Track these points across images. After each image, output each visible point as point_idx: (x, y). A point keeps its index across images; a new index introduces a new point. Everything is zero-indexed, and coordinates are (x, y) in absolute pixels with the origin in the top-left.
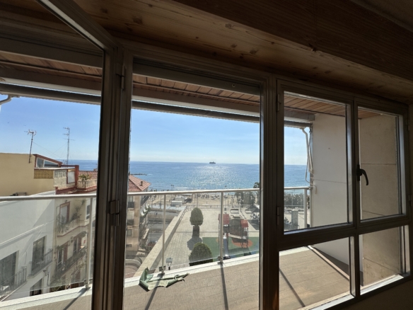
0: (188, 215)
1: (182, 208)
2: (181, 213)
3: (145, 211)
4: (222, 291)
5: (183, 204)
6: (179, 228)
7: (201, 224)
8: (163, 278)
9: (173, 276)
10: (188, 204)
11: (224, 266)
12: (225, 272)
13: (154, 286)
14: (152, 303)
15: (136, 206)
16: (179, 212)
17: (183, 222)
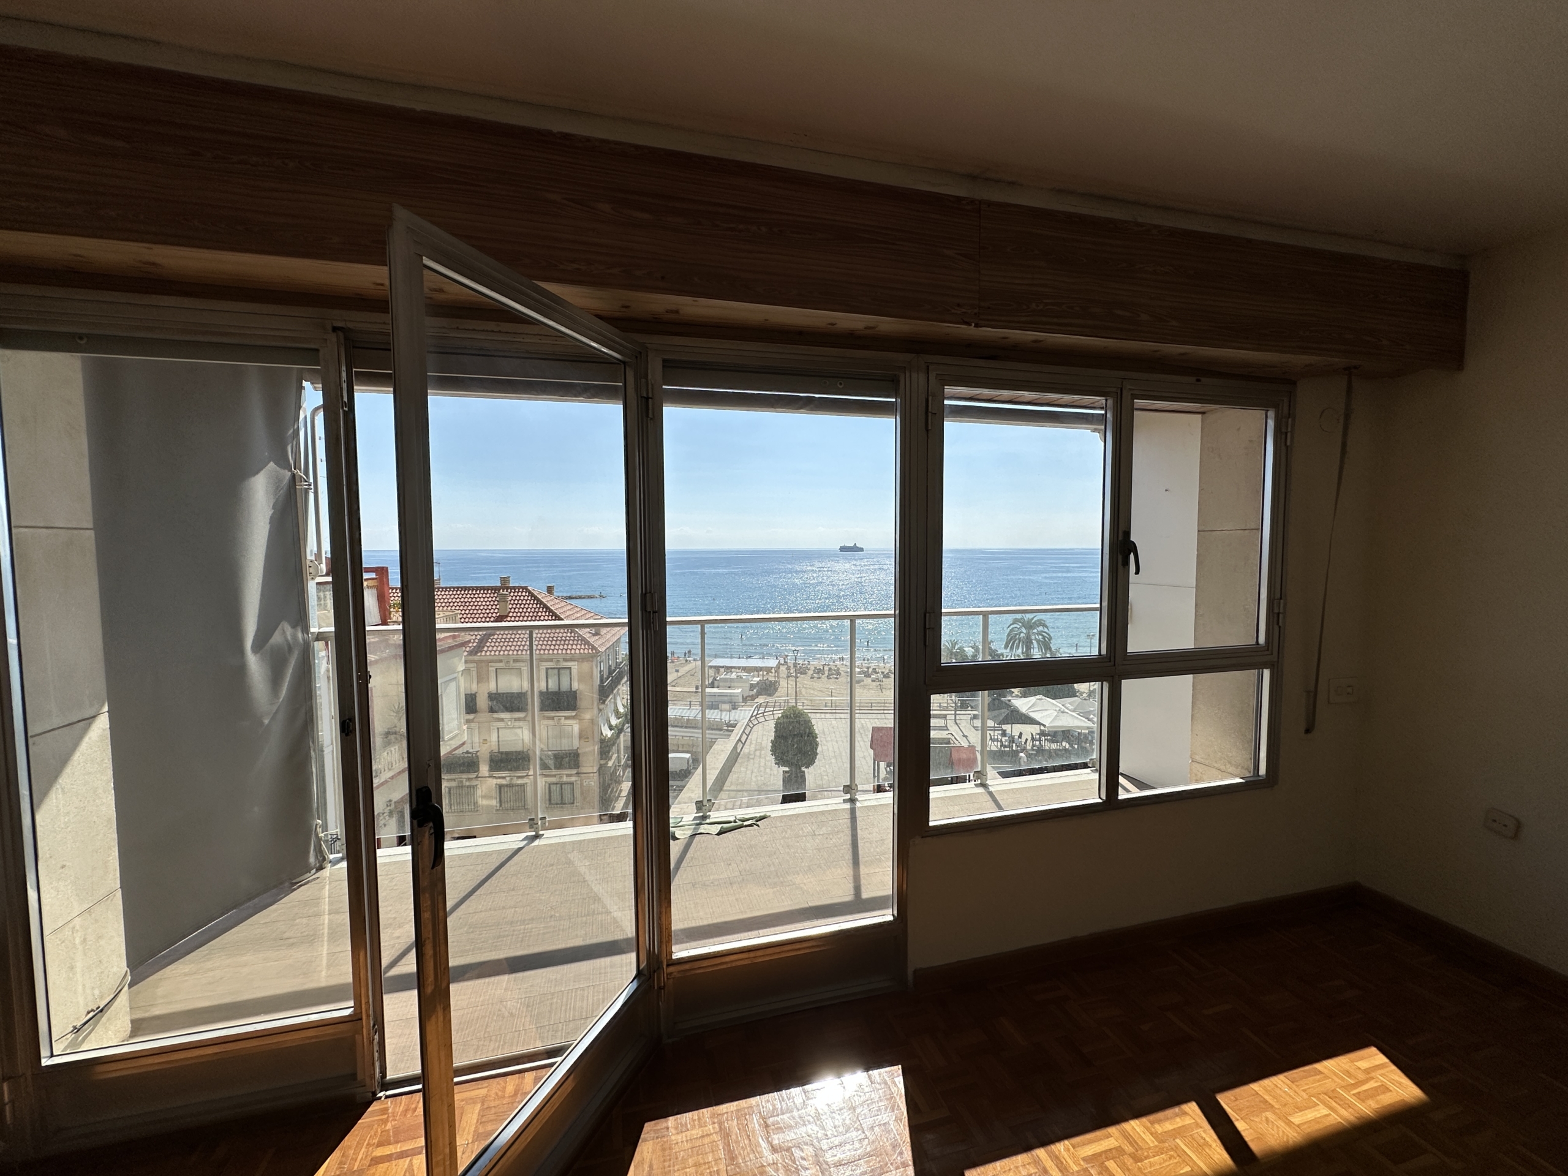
0: (765, 734)
1: (743, 715)
2: (737, 732)
3: (614, 721)
4: (849, 842)
5: (745, 699)
6: (733, 777)
7: (810, 762)
8: (708, 821)
9: (732, 819)
10: (761, 700)
11: (858, 804)
12: (858, 814)
13: (689, 833)
14: (688, 855)
15: (582, 703)
16: (732, 726)
17: (748, 757)
